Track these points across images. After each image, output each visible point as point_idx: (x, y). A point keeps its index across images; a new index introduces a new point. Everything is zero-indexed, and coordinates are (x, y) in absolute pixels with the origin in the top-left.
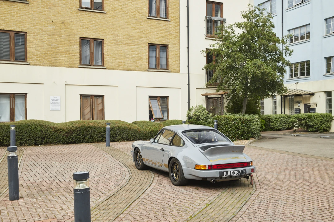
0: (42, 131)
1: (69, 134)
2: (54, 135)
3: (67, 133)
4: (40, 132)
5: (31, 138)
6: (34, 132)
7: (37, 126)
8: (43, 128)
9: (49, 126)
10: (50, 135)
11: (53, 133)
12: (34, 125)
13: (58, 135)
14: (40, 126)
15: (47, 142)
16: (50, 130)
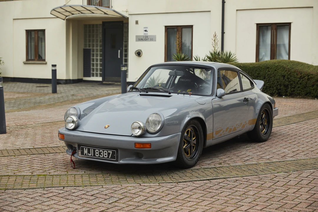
4: (281, 78)
5: (272, 86)
6: (275, 77)
7: (278, 69)
8: (285, 72)
9: (293, 70)
10: (294, 83)
11: (298, 79)
12: (274, 66)
13: (306, 84)
14: (281, 69)
15: (293, 92)
16: (294, 75)
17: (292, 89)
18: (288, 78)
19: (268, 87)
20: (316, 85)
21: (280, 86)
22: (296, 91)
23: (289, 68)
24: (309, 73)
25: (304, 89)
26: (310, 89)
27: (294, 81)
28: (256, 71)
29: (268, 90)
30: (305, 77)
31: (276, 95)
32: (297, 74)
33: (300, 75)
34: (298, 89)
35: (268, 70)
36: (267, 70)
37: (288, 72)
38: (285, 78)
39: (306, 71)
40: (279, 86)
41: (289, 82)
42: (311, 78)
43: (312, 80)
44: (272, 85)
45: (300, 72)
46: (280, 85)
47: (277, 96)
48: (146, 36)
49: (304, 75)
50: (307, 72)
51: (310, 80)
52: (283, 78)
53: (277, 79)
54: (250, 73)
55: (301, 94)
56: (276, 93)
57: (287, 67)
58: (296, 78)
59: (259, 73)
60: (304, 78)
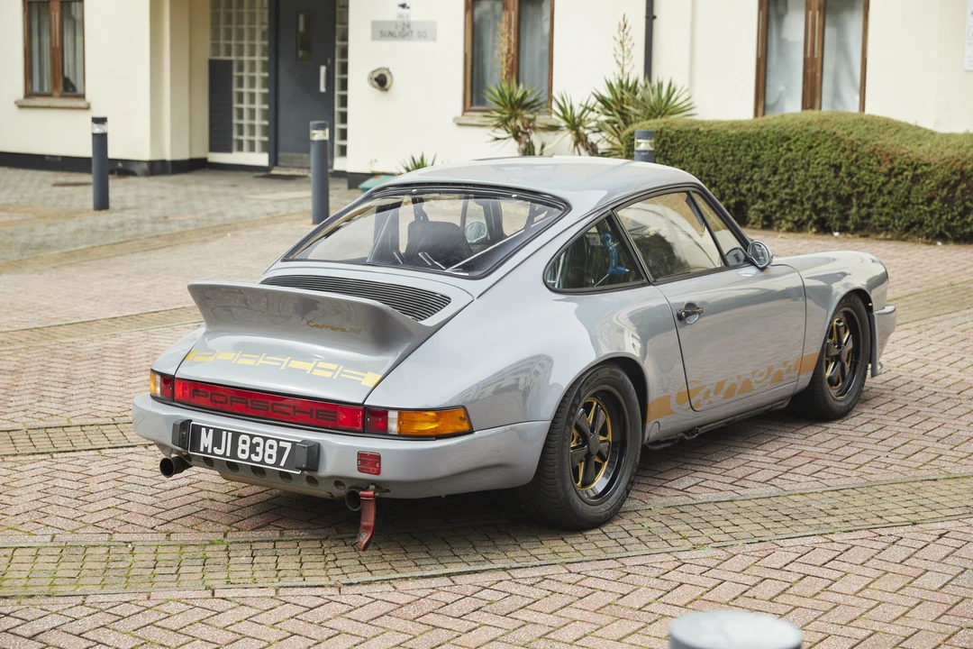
0: (837, 168)
1: (958, 193)
2: (890, 193)
3: (944, 184)
4: (827, 173)
5: (798, 198)
6: (807, 170)
7: (818, 142)
8: (839, 155)
9: (866, 146)
10: (870, 191)
11: (882, 179)
12: (805, 134)
13: (906, 193)
14: (829, 143)
15: (866, 221)
16: (869, 165)
17: (864, 211)
18: (850, 175)
19: (786, 203)
20: (938, 198)
21: (826, 200)
22: (875, 216)
23: (853, 142)
24: (918, 159)
25: (900, 211)
26: (922, 211)
27: (868, 183)
28: (749, 149)
29: (787, 211)
30: (906, 173)
31: (811, 228)
32: (879, 162)
33: (889, 166)
34: (880, 210)
35: (785, 146)
36: (782, 146)
37: (852, 154)
38: (841, 174)
39: (907, 153)
40: (820, 199)
41: (855, 186)
42: (924, 174)
43: (927, 182)
44: (799, 194)
45: (888, 155)
46: (826, 196)
47: (815, 233)
48: (404, 24)
49: (900, 164)
50: (911, 155)
51: (922, 181)
52: (835, 172)
53: (815, 177)
54: (729, 156)
55: (890, 227)
56: (810, 223)
57: (847, 138)
58: (875, 173)
59: (759, 156)
60: (901, 174)
